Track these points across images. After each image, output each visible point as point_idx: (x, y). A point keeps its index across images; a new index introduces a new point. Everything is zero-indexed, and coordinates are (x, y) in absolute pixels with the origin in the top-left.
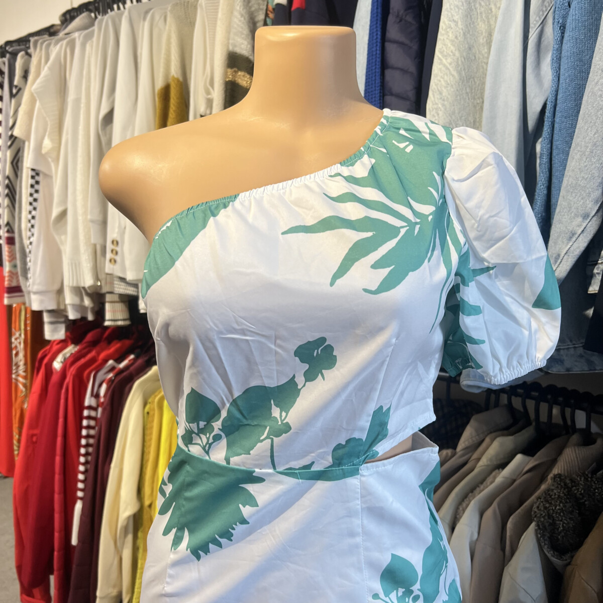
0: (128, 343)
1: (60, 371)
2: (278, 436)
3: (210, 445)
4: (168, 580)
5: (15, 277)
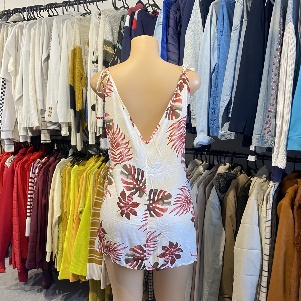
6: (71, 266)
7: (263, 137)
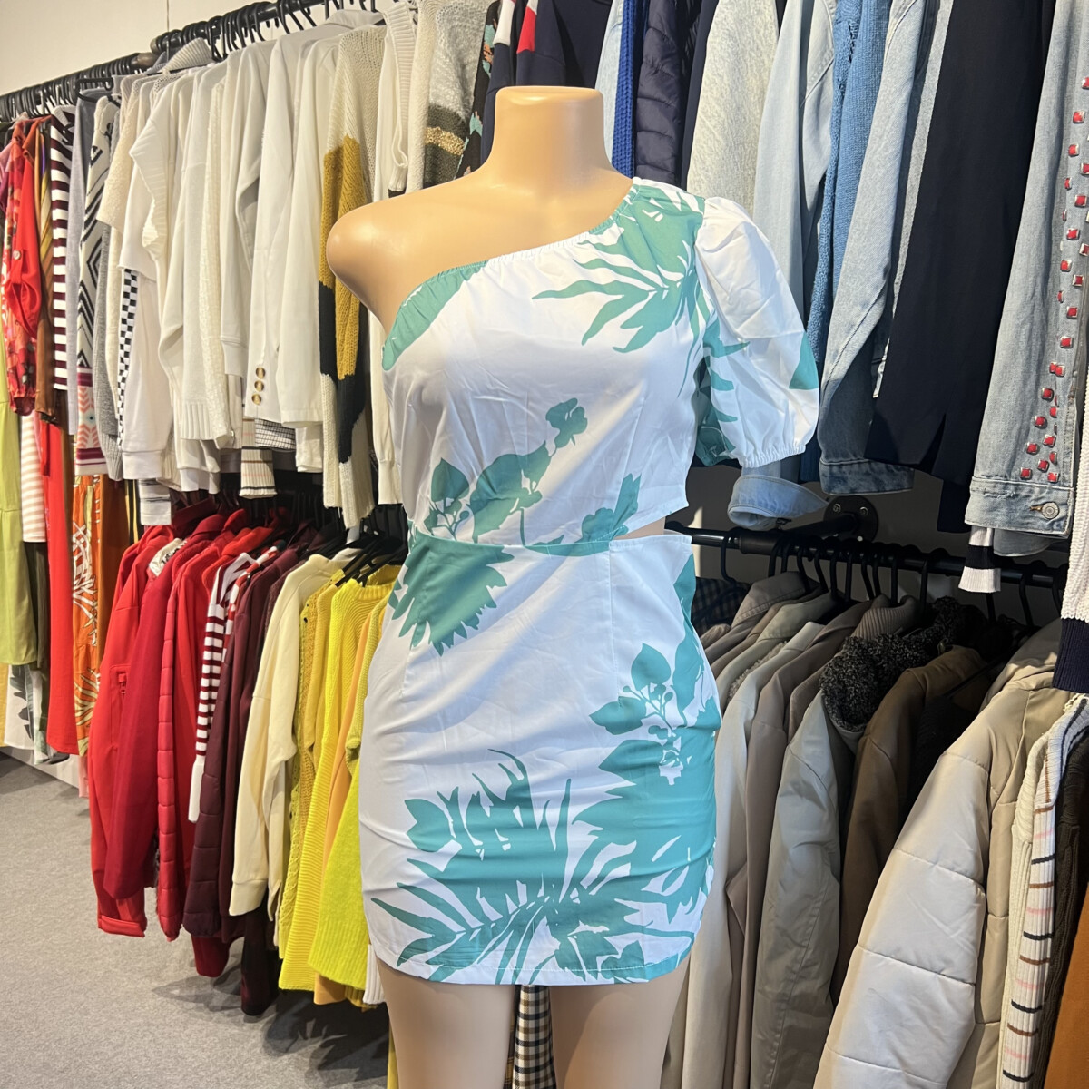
0: (264, 531)
1: (161, 576)
2: (527, 506)
3: (457, 524)
4: (406, 682)
5: (91, 435)
6: (313, 945)
7: (1017, 487)
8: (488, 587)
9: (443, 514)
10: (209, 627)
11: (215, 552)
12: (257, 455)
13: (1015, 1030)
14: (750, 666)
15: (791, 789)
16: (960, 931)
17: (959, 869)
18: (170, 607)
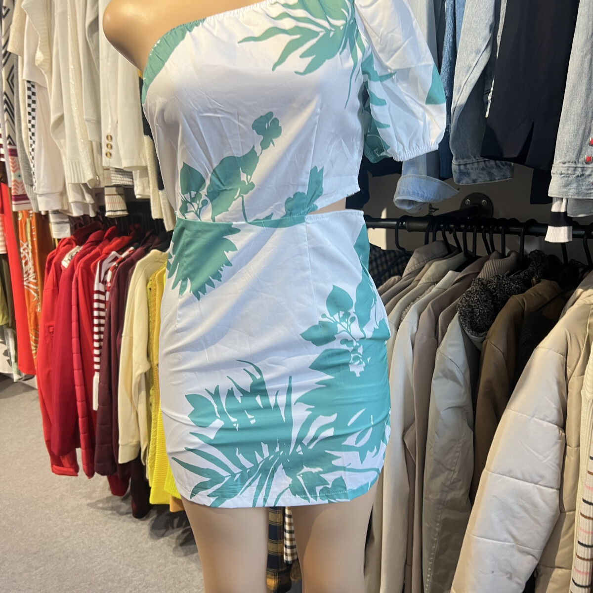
0: (127, 238)
1: (69, 267)
2: (245, 193)
3: (200, 209)
4: (178, 319)
5: (20, 186)
6: (167, 478)
7: (583, 169)
8: (225, 252)
9: (191, 203)
10: (96, 296)
11: (98, 252)
12: (114, 190)
13: (586, 517)
14: (414, 301)
15: (440, 374)
16: (549, 458)
17: (548, 419)
18: (73, 286)
